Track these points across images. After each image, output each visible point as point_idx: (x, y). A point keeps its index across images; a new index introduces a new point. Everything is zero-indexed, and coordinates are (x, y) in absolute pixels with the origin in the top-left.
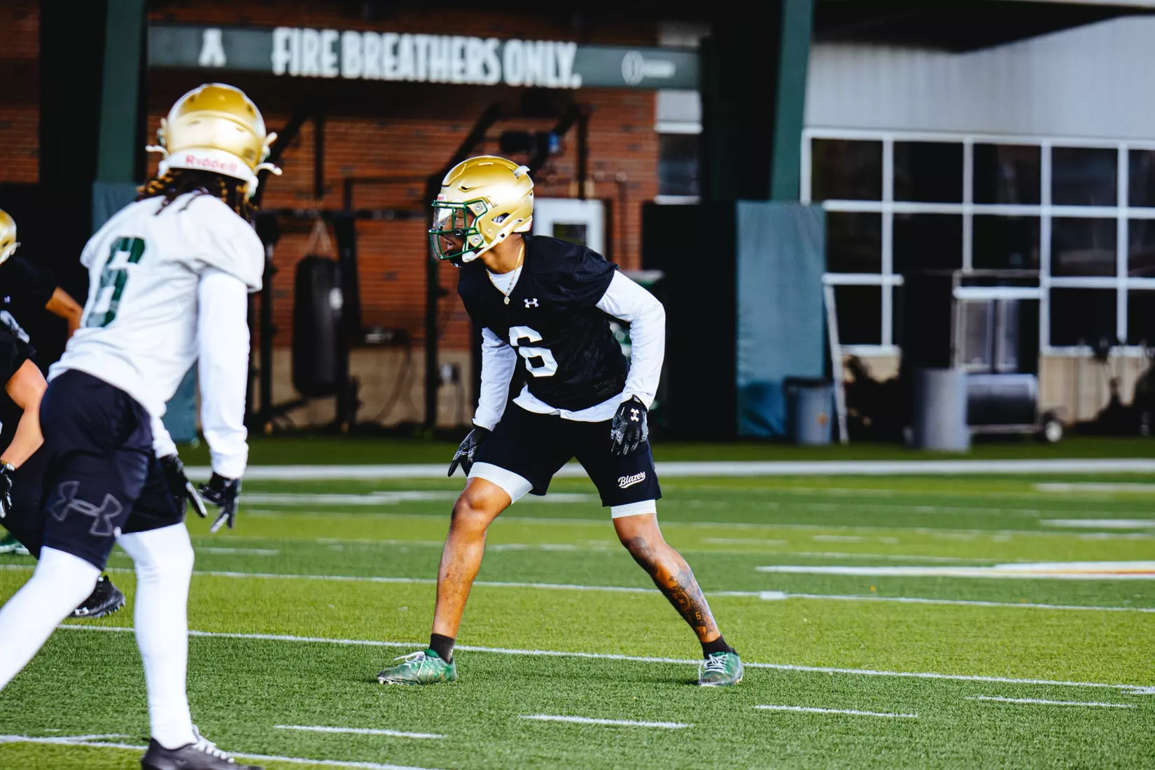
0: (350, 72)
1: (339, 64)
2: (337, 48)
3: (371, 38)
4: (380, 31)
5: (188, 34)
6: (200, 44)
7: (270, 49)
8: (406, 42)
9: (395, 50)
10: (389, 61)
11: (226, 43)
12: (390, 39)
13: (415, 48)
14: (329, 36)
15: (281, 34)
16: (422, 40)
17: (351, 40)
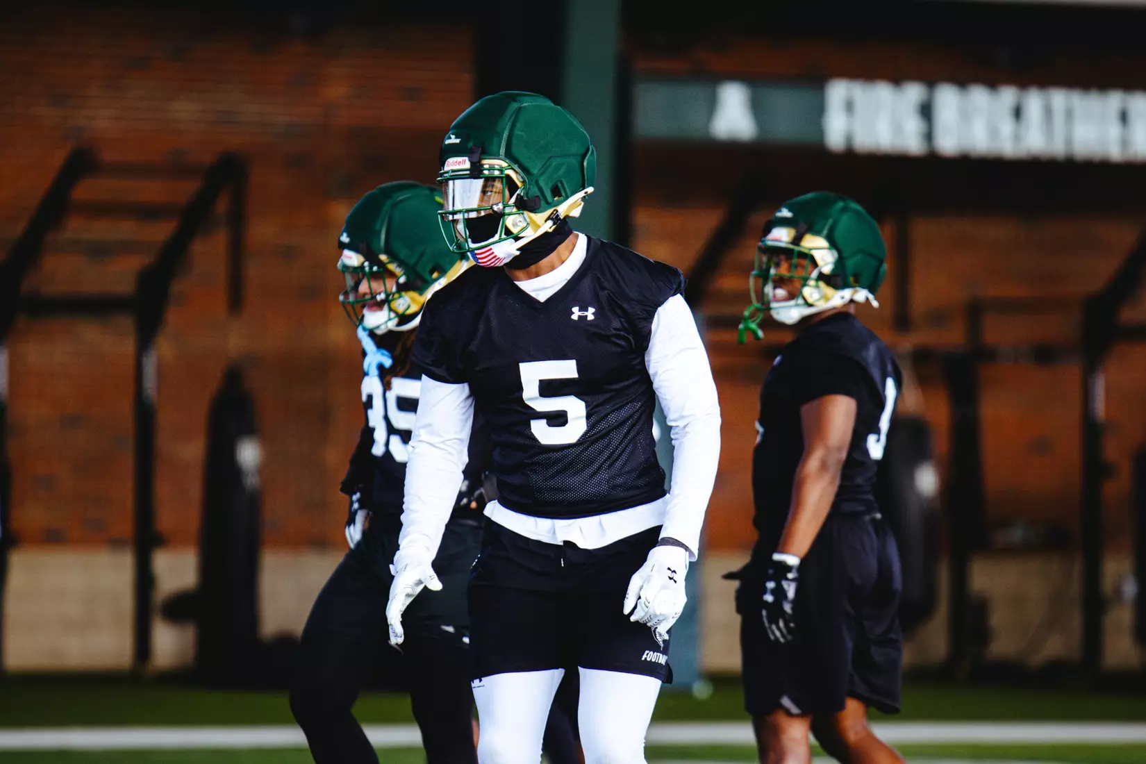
0: (948, 144)
1: (929, 136)
2: (926, 111)
3: (979, 96)
4: (992, 83)
5: (693, 93)
6: (712, 105)
7: (820, 110)
8: (1034, 101)
9: (1018, 113)
10: (1007, 127)
11: (757, 107)
12: (1008, 95)
13: (1048, 112)
14: (913, 93)
15: (838, 92)
16: (1059, 98)
17: (948, 99)
